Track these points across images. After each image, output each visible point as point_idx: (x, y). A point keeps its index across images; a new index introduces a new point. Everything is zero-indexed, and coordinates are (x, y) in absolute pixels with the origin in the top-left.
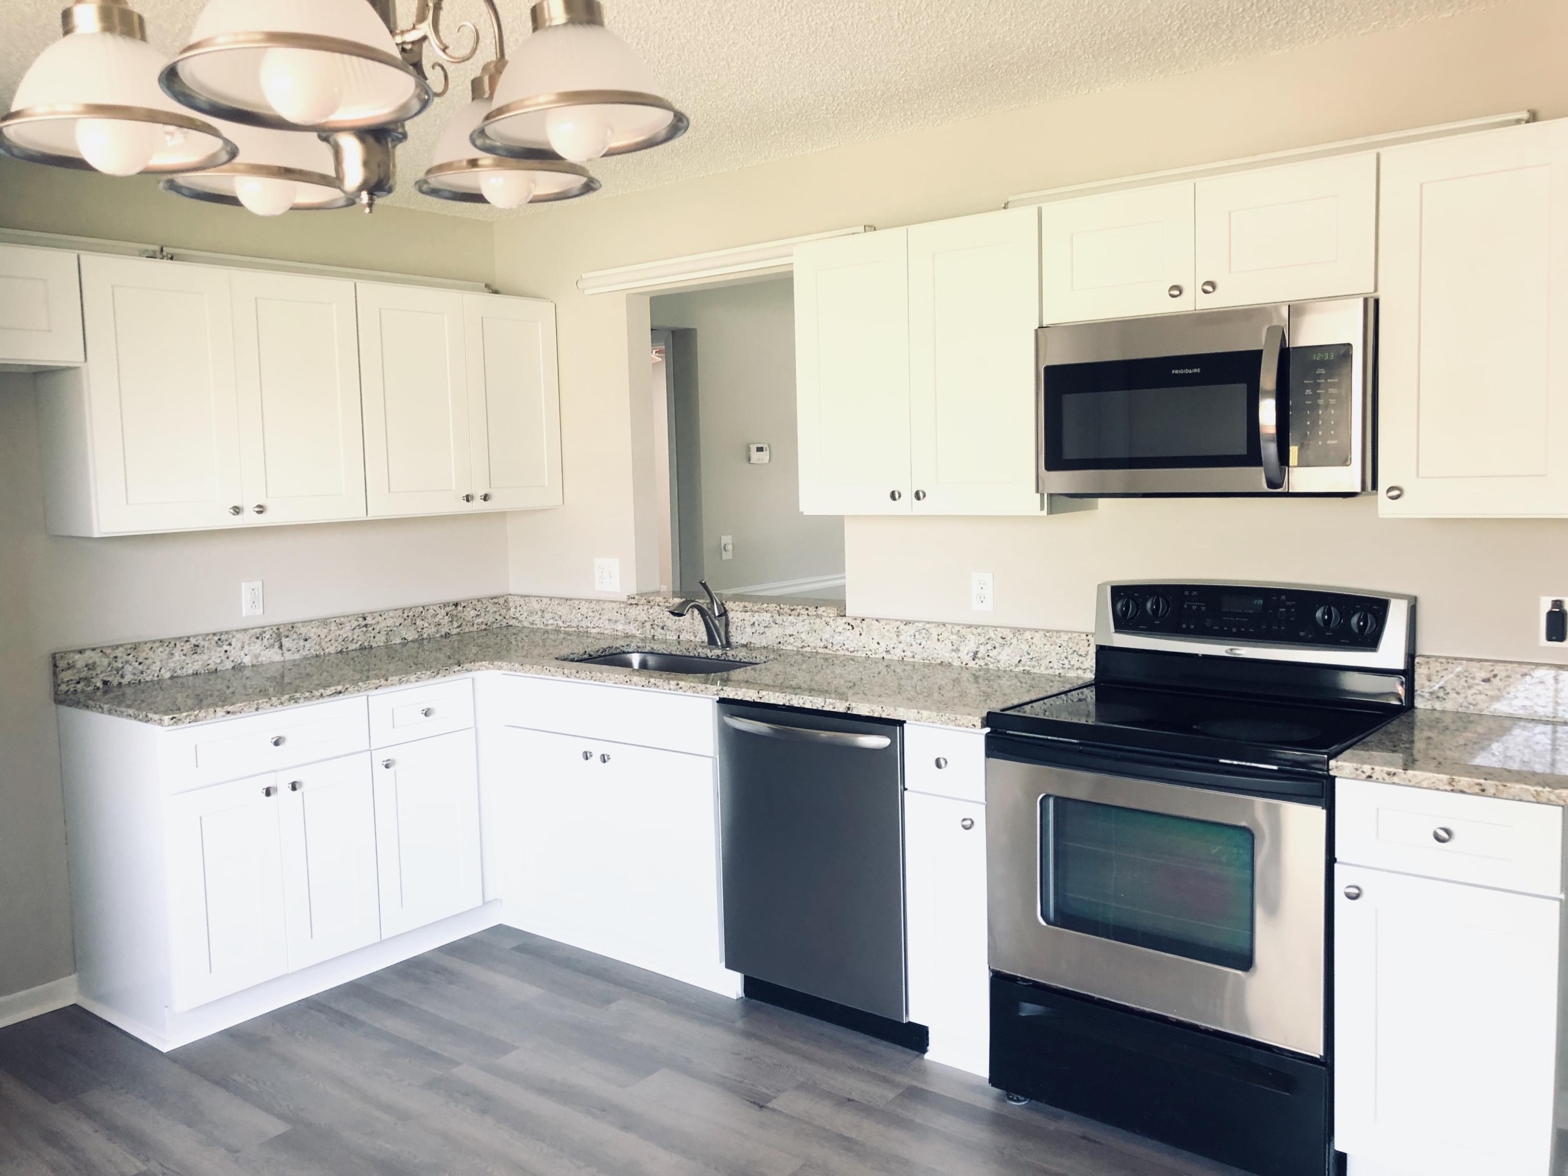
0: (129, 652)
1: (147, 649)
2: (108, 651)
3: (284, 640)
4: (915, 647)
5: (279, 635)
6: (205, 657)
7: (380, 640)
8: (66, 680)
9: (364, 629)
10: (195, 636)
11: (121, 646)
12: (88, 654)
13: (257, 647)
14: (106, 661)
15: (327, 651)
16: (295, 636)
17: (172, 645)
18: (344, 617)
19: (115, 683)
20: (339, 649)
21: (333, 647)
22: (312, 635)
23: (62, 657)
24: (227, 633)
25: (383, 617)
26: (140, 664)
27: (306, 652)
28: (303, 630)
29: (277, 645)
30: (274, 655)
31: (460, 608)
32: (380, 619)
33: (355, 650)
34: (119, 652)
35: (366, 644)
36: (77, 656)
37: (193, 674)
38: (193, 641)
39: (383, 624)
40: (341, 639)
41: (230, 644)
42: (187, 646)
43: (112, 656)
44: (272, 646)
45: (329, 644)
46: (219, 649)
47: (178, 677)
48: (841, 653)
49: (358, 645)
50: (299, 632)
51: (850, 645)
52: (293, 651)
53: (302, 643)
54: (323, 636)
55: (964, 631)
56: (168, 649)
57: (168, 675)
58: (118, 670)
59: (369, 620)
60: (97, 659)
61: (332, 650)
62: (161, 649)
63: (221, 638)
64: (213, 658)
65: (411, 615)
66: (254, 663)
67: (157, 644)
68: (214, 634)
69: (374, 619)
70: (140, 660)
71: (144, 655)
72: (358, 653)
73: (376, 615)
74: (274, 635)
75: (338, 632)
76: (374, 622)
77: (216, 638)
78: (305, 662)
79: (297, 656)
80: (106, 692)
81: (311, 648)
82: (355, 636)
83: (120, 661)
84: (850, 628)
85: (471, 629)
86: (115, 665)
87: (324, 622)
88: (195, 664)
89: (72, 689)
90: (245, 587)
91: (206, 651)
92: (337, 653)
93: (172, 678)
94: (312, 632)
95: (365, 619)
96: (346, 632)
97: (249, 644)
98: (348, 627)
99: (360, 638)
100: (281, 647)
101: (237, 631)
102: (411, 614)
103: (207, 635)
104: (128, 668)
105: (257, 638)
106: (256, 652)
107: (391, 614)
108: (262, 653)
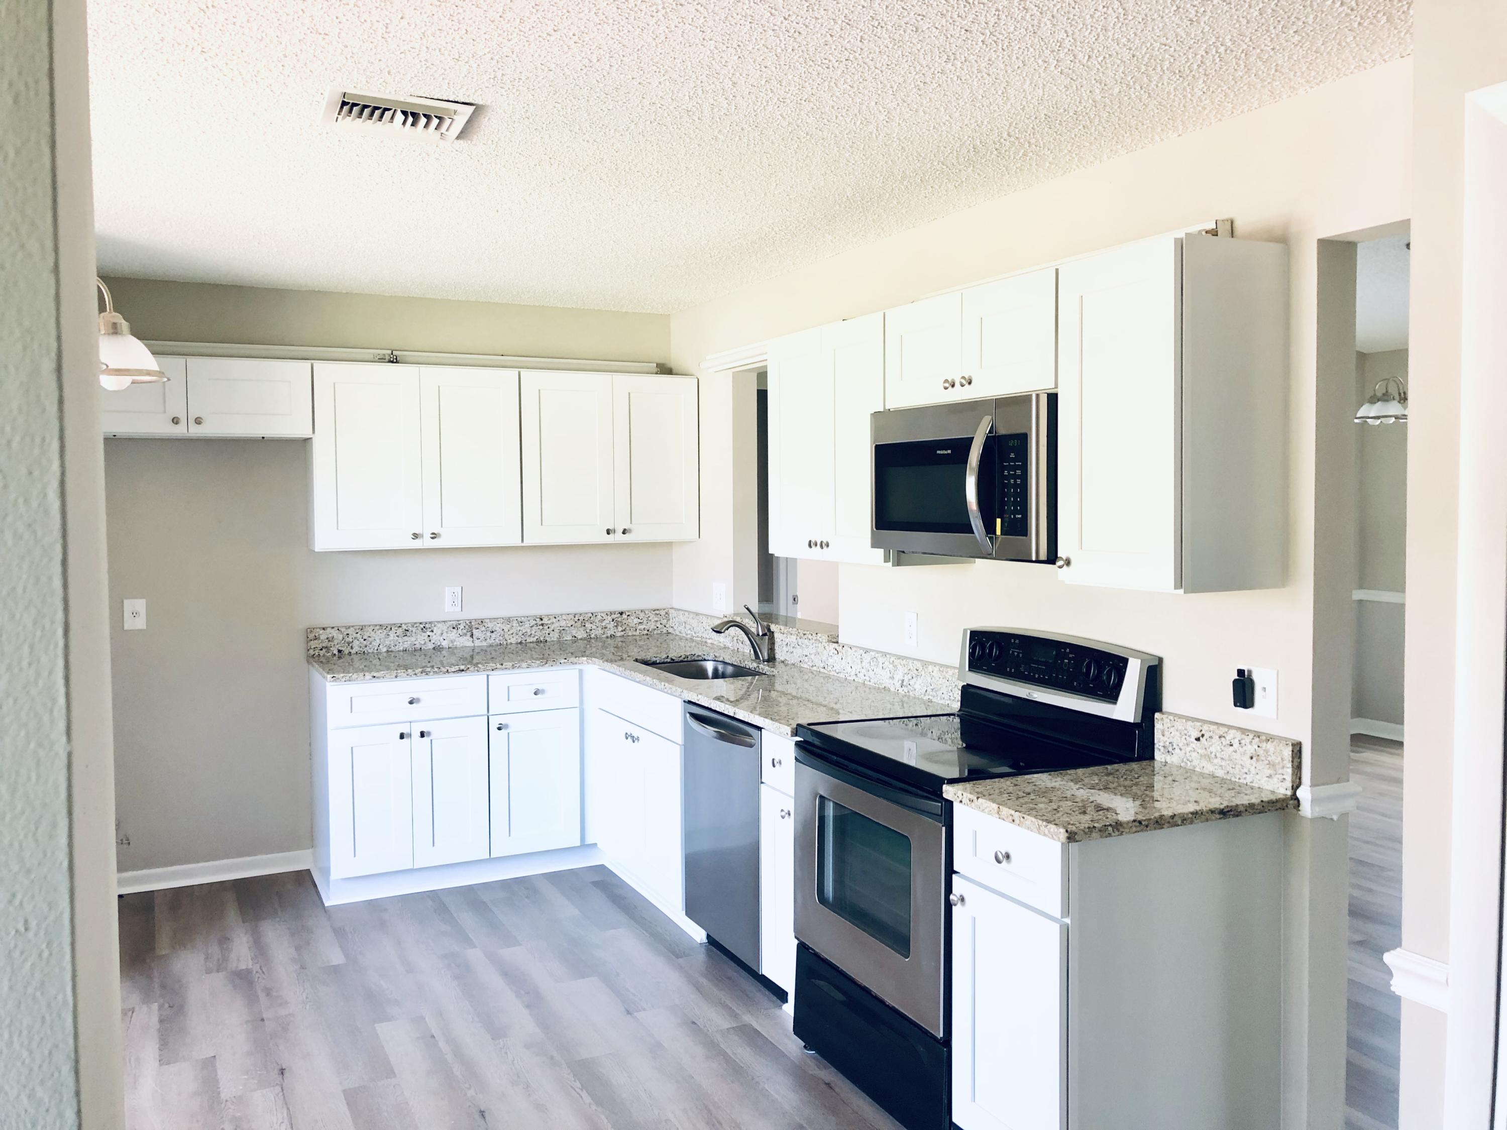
0: (357, 631)
1: (370, 630)
2: (343, 630)
3: (474, 631)
4: (871, 673)
5: (470, 628)
6: (413, 639)
7: (555, 636)
8: (312, 647)
9: (541, 627)
10: (406, 624)
11: (353, 626)
12: (329, 630)
13: (453, 635)
14: (341, 637)
15: (509, 641)
16: (484, 629)
17: (388, 628)
18: (524, 617)
19: (347, 652)
20: (519, 641)
21: (515, 639)
22: (497, 629)
23: (311, 631)
24: (430, 623)
25: (558, 619)
26: (365, 640)
27: (491, 641)
28: (490, 625)
29: (469, 634)
30: (466, 642)
31: (624, 616)
32: (554, 620)
33: (533, 642)
34: (349, 631)
35: (542, 639)
36: (321, 632)
37: (403, 651)
38: (404, 627)
39: (557, 624)
40: (520, 633)
41: (432, 631)
42: (400, 631)
43: (345, 633)
44: (465, 635)
45: (511, 636)
46: (423, 634)
47: (391, 651)
48: (832, 673)
49: (535, 639)
50: (486, 626)
51: (837, 668)
52: (481, 640)
53: (489, 634)
54: (506, 630)
55: (897, 662)
56: (385, 631)
57: (385, 650)
58: (349, 643)
59: (545, 621)
60: (335, 635)
61: (513, 641)
62: (380, 631)
63: (425, 627)
64: (419, 639)
65: (582, 620)
66: (450, 646)
67: (378, 627)
68: (421, 623)
69: (549, 619)
70: (365, 638)
71: (368, 634)
72: (534, 645)
73: (551, 617)
74: (467, 627)
75: (519, 628)
76: (549, 622)
77: (422, 626)
78: (491, 648)
79: (484, 644)
80: (340, 658)
81: (495, 639)
82: (533, 632)
83: (350, 637)
84: (836, 652)
85: (634, 633)
86: (347, 640)
87: (508, 620)
88: (406, 643)
89: (317, 654)
90: (448, 591)
91: (413, 635)
92: (517, 643)
93: (388, 651)
94: (498, 627)
95: (541, 619)
96: (526, 628)
97: (447, 632)
98: (527, 625)
99: (538, 634)
100: (472, 636)
101: (438, 622)
102: (581, 618)
103: (416, 623)
104: (356, 643)
105: (454, 628)
106: (452, 638)
107: (564, 617)
108: (457, 639)
